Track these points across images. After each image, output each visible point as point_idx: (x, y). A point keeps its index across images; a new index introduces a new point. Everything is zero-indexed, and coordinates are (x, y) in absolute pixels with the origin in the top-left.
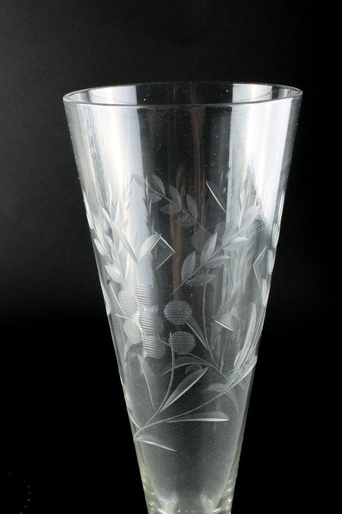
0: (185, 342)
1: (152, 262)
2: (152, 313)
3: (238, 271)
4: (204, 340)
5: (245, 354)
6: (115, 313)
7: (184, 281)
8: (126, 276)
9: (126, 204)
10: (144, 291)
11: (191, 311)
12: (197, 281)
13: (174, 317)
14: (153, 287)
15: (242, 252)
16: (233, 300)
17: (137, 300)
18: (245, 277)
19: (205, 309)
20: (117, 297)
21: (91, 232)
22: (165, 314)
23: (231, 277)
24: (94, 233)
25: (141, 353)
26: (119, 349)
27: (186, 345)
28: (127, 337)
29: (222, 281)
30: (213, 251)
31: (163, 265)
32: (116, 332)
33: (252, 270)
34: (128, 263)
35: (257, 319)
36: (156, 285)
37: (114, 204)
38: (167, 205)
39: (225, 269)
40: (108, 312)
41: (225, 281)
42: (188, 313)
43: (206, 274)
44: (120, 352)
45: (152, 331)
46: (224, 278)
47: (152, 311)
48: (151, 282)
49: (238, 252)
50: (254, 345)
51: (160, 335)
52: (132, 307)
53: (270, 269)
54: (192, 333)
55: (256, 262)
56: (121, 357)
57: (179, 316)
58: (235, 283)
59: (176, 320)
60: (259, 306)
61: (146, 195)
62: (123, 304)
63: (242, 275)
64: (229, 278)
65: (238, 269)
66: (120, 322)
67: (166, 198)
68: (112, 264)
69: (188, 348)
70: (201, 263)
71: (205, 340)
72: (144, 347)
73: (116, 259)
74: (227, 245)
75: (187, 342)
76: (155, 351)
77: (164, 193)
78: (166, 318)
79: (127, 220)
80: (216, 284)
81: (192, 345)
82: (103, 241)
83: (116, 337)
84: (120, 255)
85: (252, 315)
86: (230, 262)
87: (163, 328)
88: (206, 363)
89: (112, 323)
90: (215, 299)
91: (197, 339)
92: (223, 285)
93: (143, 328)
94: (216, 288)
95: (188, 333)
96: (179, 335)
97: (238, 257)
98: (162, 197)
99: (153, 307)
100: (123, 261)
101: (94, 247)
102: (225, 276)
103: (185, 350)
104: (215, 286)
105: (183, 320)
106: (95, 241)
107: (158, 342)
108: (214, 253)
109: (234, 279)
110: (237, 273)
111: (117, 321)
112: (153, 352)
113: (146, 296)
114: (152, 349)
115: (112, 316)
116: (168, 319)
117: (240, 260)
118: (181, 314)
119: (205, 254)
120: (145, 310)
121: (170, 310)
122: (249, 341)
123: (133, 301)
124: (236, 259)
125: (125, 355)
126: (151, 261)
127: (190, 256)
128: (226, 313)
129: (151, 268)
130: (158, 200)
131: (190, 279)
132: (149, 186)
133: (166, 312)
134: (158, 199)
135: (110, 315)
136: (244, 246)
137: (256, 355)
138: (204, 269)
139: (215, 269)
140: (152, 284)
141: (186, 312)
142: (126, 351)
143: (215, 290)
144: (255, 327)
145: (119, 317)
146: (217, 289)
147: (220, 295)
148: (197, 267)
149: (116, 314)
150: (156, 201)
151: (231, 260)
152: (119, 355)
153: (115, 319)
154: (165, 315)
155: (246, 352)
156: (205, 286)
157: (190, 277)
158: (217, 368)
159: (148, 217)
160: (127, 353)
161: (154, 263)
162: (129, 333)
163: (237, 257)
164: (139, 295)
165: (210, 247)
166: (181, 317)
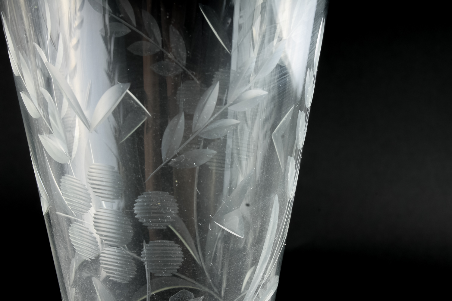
0: (167, 257)
1: (116, 131)
2: (114, 211)
3: (249, 144)
4: (195, 250)
5: (262, 274)
6: (55, 211)
7: (166, 159)
8: (74, 153)
9: (74, 41)
10: (101, 176)
11: (177, 208)
12: (186, 160)
13: (149, 218)
14: (116, 169)
15: (256, 115)
16: (244, 190)
17: (91, 191)
18: (260, 153)
19: (198, 204)
20: (59, 186)
21: (17, 81)
22: (135, 212)
23: (239, 154)
24: (21, 83)
25: (97, 272)
26: (63, 268)
27: (168, 261)
28: (74, 250)
29: (224, 160)
30: (212, 111)
31: (132, 136)
32: (58, 241)
33: (271, 144)
34: (77, 134)
35: (280, 218)
36: (121, 167)
37: (54, 39)
38: (139, 42)
39: (229, 142)
40: (45, 208)
41: (228, 161)
42: (172, 211)
43: (198, 148)
44: (64, 272)
45: (114, 240)
46: (227, 156)
47: (115, 207)
48: (114, 162)
49: (249, 115)
50: (275, 260)
51: (127, 245)
52: (82, 202)
53: (300, 140)
54: (178, 241)
55: (278, 131)
56: (66, 279)
57: (158, 215)
58: (244, 163)
59: (152, 222)
60: (283, 198)
61: (105, 26)
62: (68, 196)
63: (256, 152)
64: (235, 155)
65: (249, 141)
66: (64, 224)
67: (137, 31)
68: (50, 133)
69: (173, 265)
70: (193, 131)
71: (198, 251)
72: (102, 265)
73: (57, 125)
74: (235, 102)
75: (171, 257)
76: (119, 271)
77: (134, 23)
78: (137, 219)
79: (75, 68)
80: (214, 164)
81: (178, 261)
82: (35, 95)
83: (58, 249)
84: (63, 120)
85: (273, 213)
86: (236, 130)
87: (132, 235)
88: (199, 286)
89: (50, 227)
90: (213, 189)
91: (186, 252)
92: (226, 166)
93: (101, 235)
94: (214, 171)
95: (172, 243)
96: (158, 246)
97: (249, 122)
98: (130, 28)
99: (116, 201)
100: (68, 129)
101: (20, 105)
102: (228, 151)
103: (167, 269)
104: (213, 168)
105: (164, 222)
106: (23, 95)
107: (124, 257)
108: (213, 114)
109: (244, 157)
110: (248, 148)
111: (59, 224)
112: (117, 273)
113: (104, 184)
114: (114, 268)
115: (51, 215)
116: (140, 221)
117: (252, 129)
118: (162, 213)
119: (199, 116)
120: (105, 207)
121: (143, 206)
122: (267, 253)
123: (84, 191)
124: (246, 127)
125: (73, 276)
126: (113, 130)
127: (175, 119)
128: (232, 211)
129: (113, 140)
130: (124, 34)
131: (175, 157)
132: (109, 12)
133: (136, 209)
134: (125, 31)
135: (48, 214)
136: (258, 105)
137: (276, 274)
138: (196, 141)
139: (213, 140)
140: (115, 164)
141: (169, 209)
142: (74, 271)
143: (214, 175)
144: (277, 232)
145: (62, 217)
146: (216, 173)
147: (220, 182)
148: (186, 138)
149: (58, 213)
150: (121, 35)
151: (239, 127)
152: (62, 277)
153: (55, 220)
154: (136, 214)
155: (263, 271)
156: (198, 168)
157: (175, 153)
158: (216, 293)
159: (109, 63)
160: (76, 273)
161: (118, 133)
162: (77, 243)
163: (247, 124)
164: (94, 182)
165: (208, 105)
166: (162, 218)
